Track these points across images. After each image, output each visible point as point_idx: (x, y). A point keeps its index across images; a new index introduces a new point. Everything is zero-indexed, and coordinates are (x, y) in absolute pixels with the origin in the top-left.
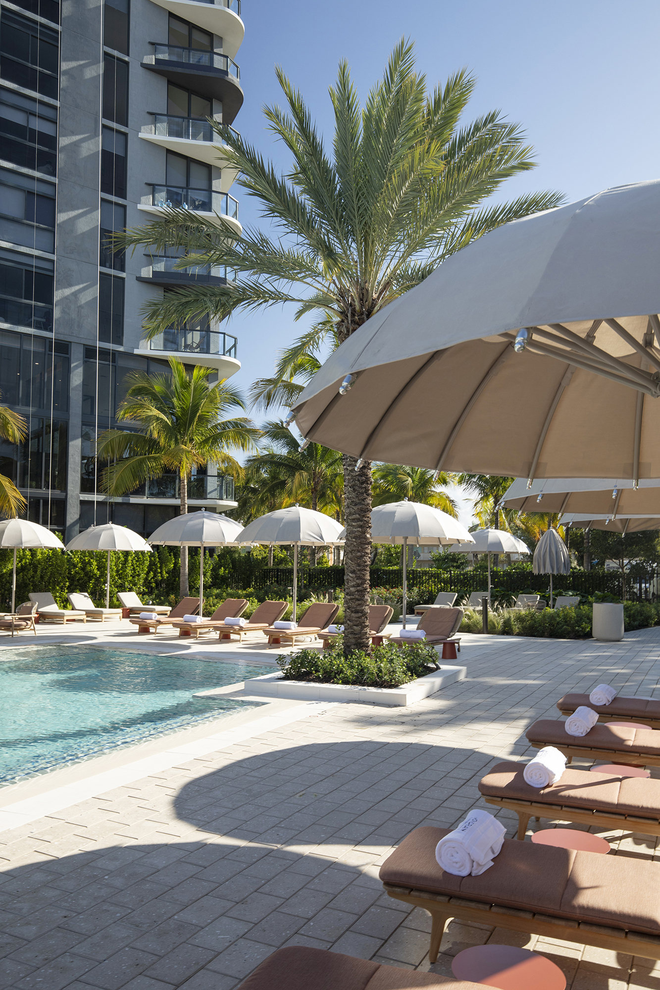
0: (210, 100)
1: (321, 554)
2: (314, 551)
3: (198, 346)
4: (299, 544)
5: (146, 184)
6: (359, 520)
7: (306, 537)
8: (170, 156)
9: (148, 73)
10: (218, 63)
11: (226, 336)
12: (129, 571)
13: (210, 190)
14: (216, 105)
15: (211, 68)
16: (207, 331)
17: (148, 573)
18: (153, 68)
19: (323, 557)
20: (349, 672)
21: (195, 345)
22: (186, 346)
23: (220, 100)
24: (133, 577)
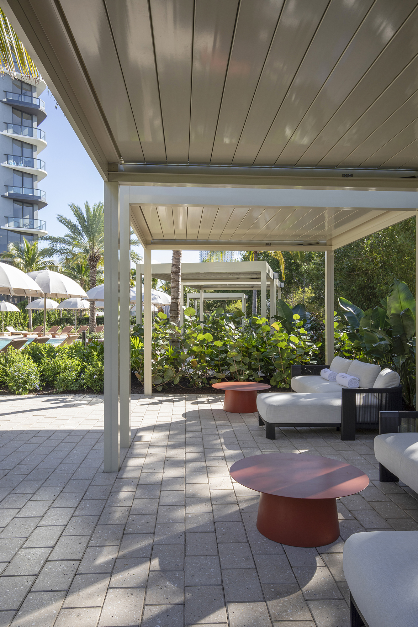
0: (31, 115)
1: (85, 313)
2: (81, 311)
3: (29, 225)
4: (77, 308)
5: (4, 154)
6: (92, 303)
7: (79, 307)
8: (14, 141)
9: (4, 104)
10: (35, 101)
11: (42, 221)
12: (8, 319)
13: (32, 158)
14: (35, 118)
15: (32, 104)
16: (32, 218)
17: (15, 320)
18: (6, 103)
19: (85, 314)
20: (90, 336)
21: (27, 225)
22: (23, 225)
23: (36, 115)
24: (10, 321)
